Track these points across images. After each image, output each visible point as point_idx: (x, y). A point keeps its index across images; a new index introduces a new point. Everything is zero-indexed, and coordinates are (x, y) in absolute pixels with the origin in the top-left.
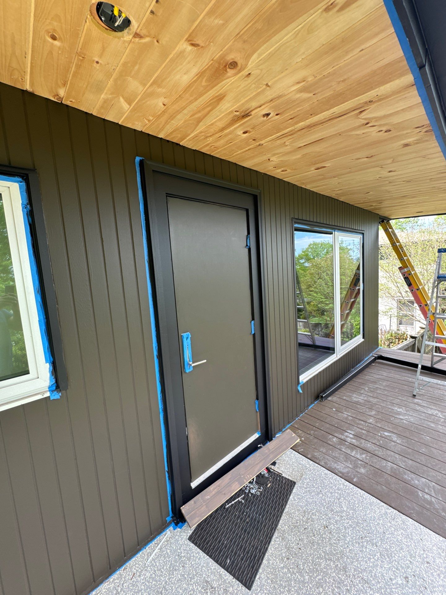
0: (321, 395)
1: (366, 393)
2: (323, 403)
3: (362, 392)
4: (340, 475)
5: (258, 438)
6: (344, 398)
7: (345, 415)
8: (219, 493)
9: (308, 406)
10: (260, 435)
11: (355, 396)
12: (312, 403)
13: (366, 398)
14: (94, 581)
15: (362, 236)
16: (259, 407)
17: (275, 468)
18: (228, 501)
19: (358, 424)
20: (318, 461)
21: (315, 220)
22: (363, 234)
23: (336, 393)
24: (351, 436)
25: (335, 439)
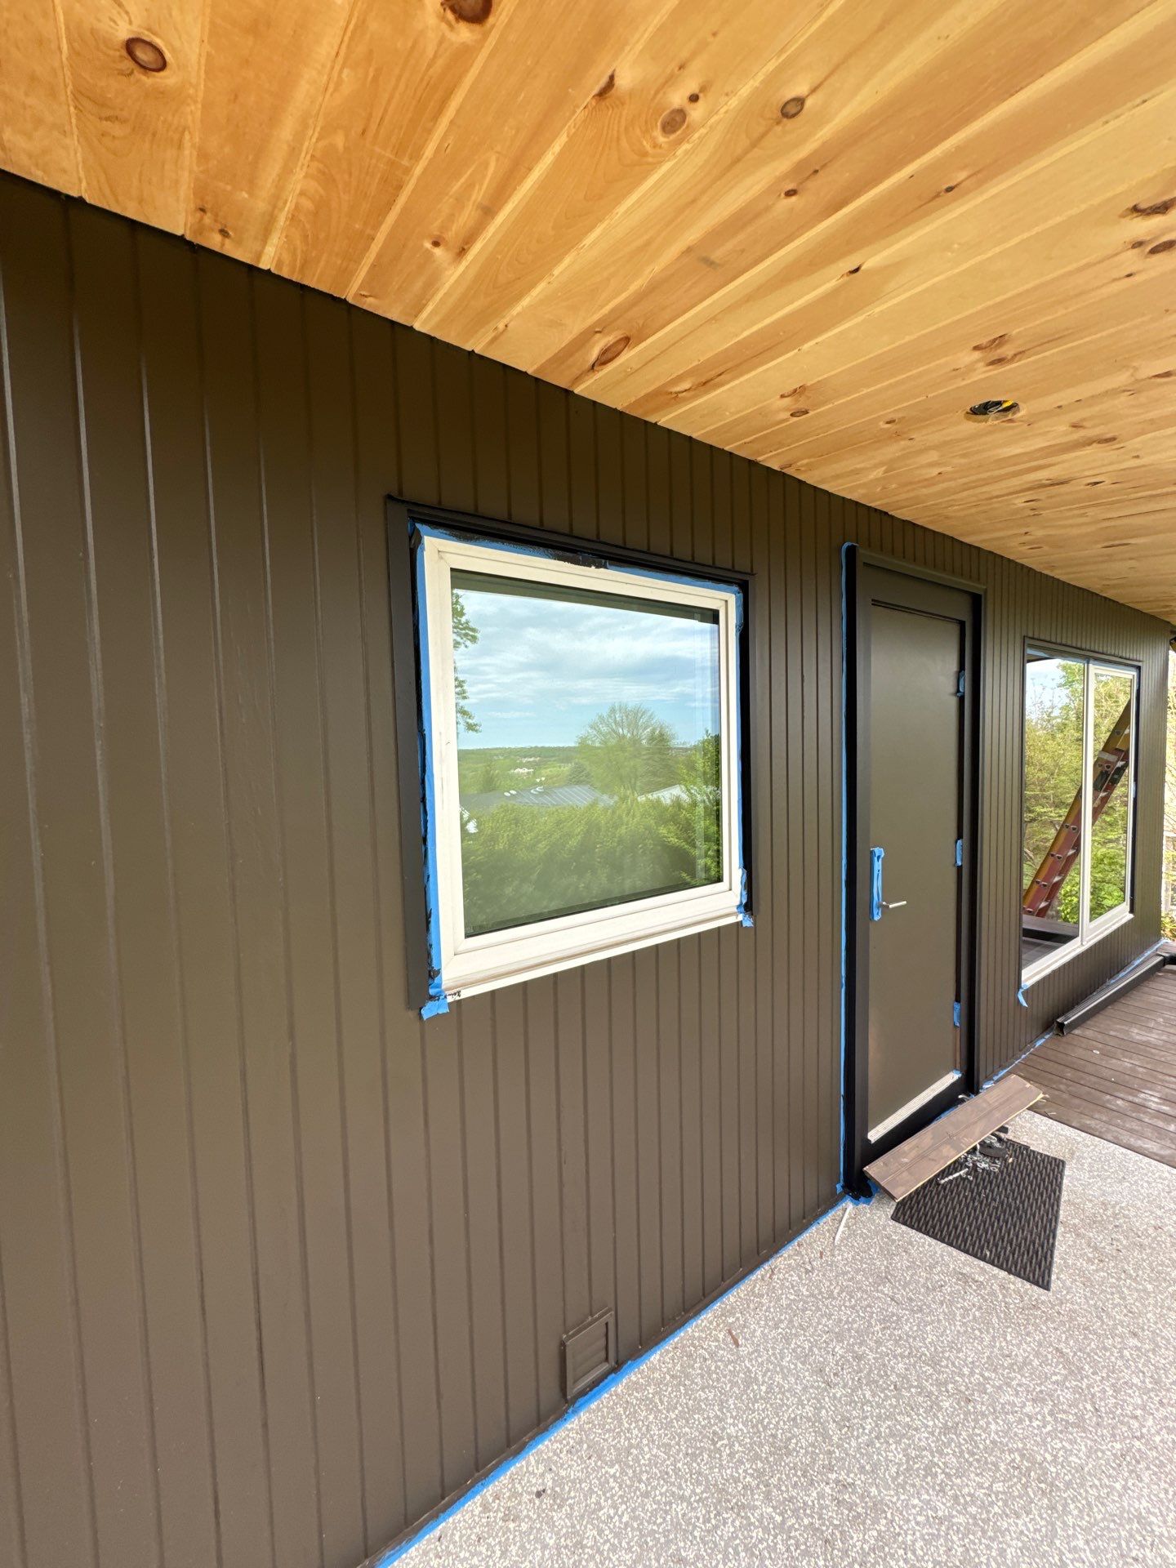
0: (1059, 1020)
1: (1162, 1028)
2: (1064, 1039)
3: (1152, 1025)
4: (1158, 1158)
5: (957, 1081)
6: (1112, 1033)
7: (1129, 1065)
8: (922, 1157)
9: (1032, 1042)
10: (960, 1075)
11: (1136, 1031)
12: (1038, 1037)
13: (1164, 1038)
14: (758, 1253)
15: (1135, 673)
16: (960, 1017)
17: (1010, 1136)
18: (943, 1174)
19: (1163, 1081)
20: (1097, 1134)
21: (1059, 641)
22: (1139, 668)
23: (1089, 1022)
24: (1156, 1100)
25: (1119, 1102)
